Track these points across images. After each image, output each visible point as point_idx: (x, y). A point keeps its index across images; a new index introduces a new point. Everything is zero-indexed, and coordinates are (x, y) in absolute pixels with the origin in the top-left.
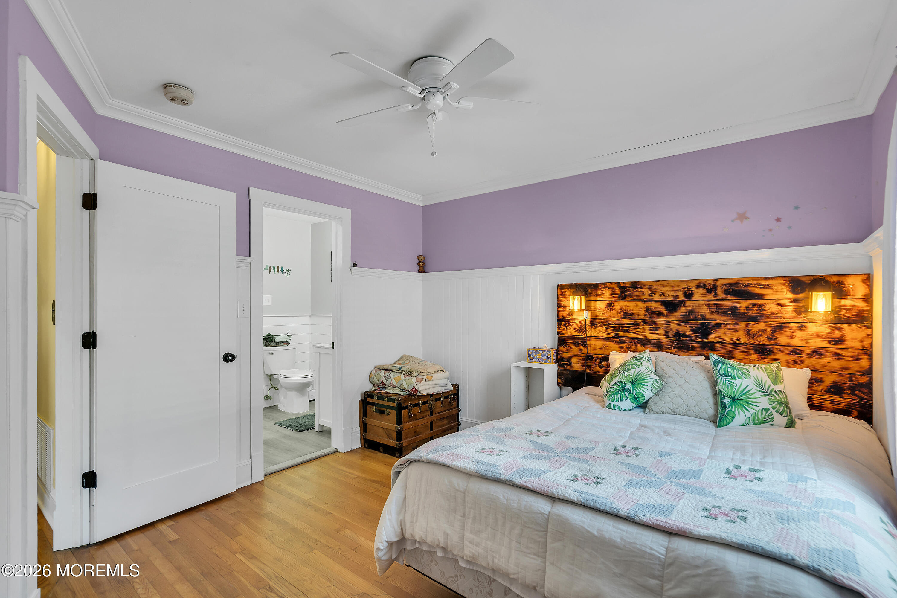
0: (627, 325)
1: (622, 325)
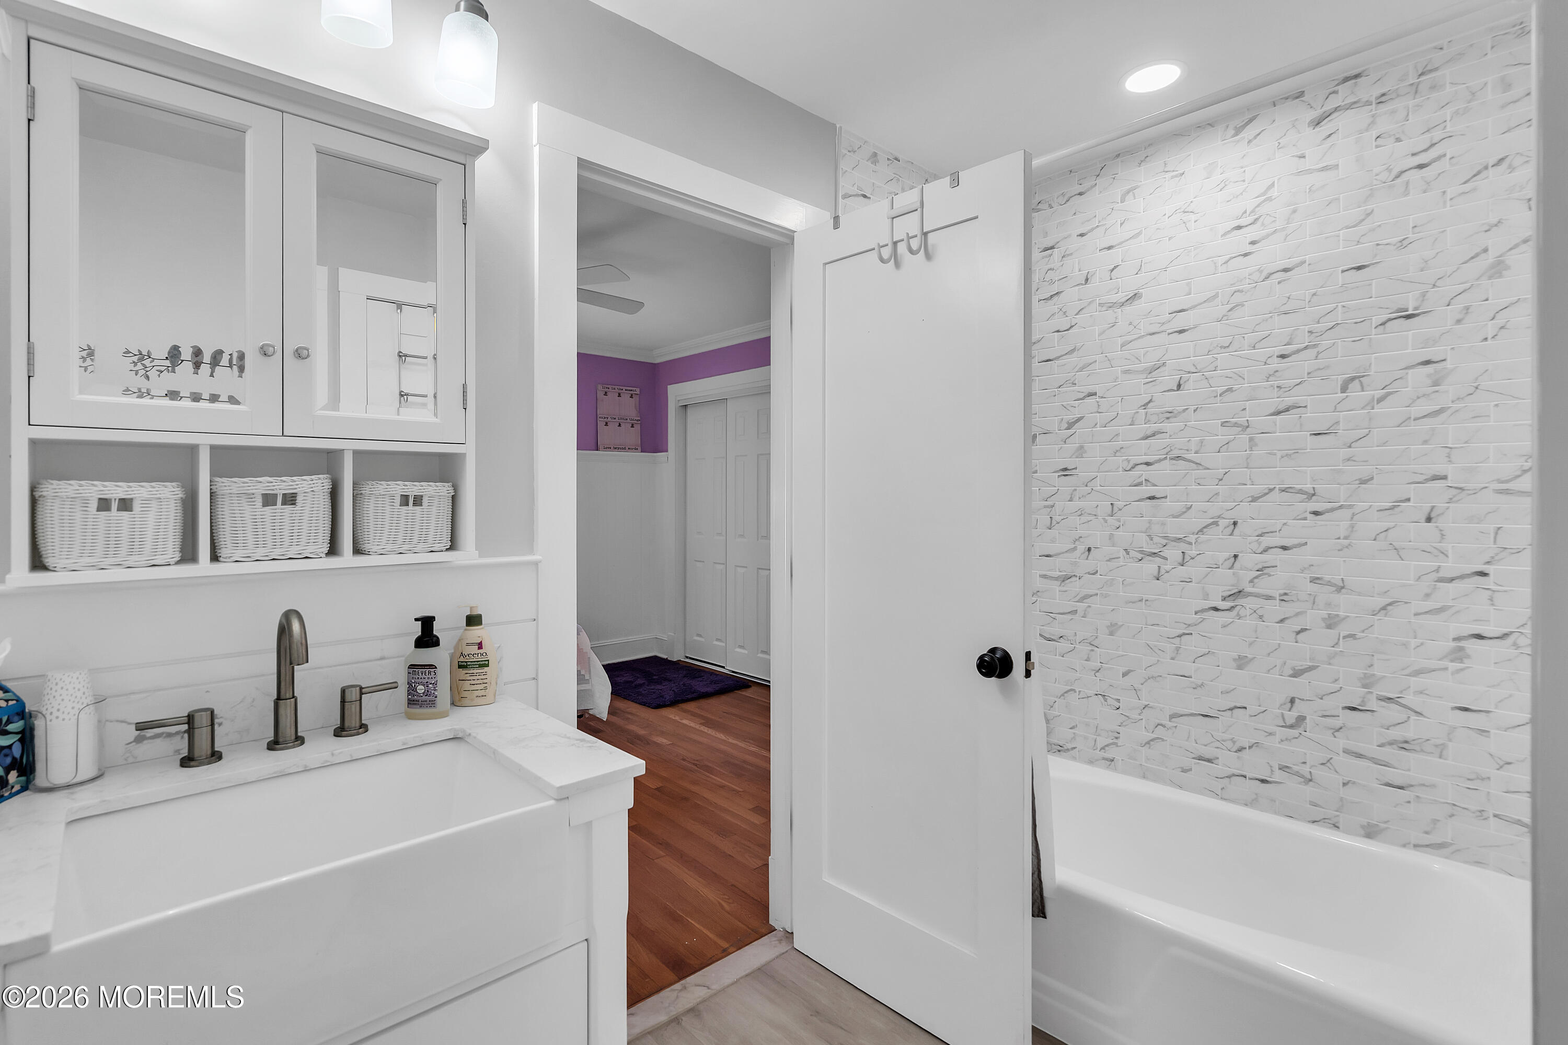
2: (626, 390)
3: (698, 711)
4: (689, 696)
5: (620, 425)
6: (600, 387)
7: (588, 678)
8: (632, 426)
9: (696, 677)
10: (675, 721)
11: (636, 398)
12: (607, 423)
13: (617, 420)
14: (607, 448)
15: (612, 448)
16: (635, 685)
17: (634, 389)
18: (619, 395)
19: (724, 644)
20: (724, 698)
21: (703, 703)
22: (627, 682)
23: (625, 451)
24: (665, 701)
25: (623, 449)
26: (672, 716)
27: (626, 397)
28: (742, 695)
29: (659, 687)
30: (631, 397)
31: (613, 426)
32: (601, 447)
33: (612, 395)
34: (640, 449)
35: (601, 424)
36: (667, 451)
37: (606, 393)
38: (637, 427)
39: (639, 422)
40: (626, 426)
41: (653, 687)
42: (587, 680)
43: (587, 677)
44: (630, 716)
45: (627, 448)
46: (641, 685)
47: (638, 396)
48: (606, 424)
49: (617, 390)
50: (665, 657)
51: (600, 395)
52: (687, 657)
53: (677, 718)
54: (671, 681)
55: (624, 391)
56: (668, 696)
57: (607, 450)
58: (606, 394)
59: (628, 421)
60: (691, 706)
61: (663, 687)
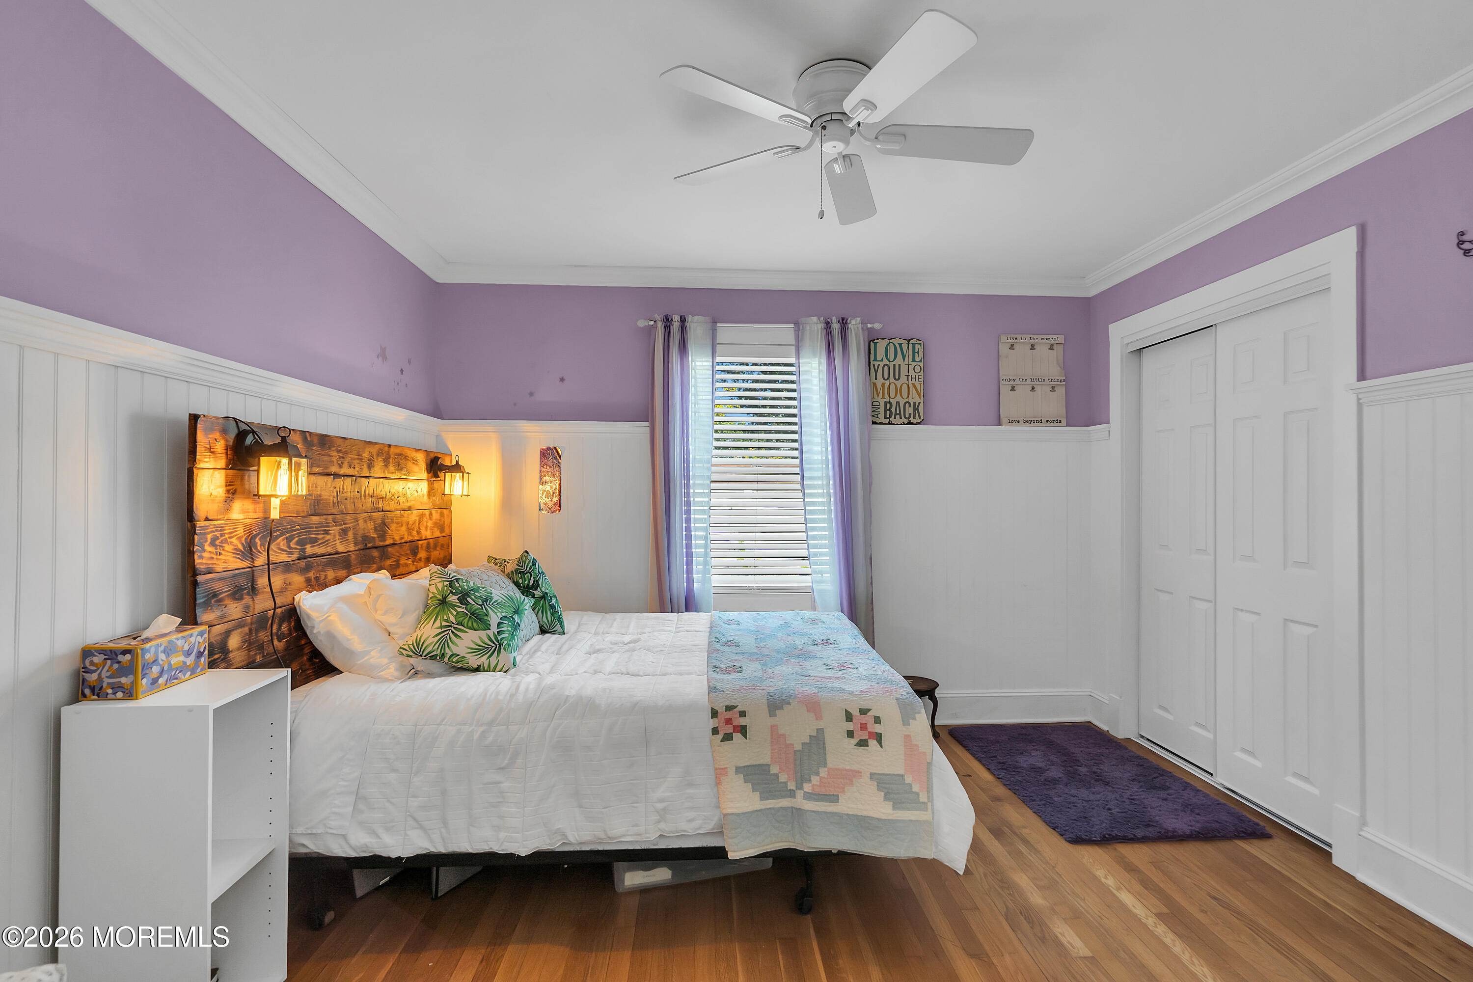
0: (316, 528)
1: (307, 528)
2: (1043, 339)
3: (1154, 875)
4: (1139, 833)
5: (1033, 389)
6: (1004, 339)
7: (926, 800)
8: (1053, 389)
9: (1155, 788)
10: (1105, 889)
11: (1059, 350)
12: (1013, 387)
13: (1029, 382)
14: (1014, 422)
15: (1022, 421)
16: (1045, 780)
17: (1056, 336)
18: (1033, 347)
19: (1210, 736)
20: (1210, 851)
21: (1166, 850)
22: (1035, 769)
23: (1040, 424)
24: (1091, 832)
25: (1037, 422)
26: (1100, 873)
27: (1042, 349)
28: (1247, 852)
29: (1084, 793)
30: (1051, 348)
31: (1023, 390)
32: (1004, 420)
33: (1022, 348)
34: (1064, 421)
35: (1005, 389)
36: (1108, 422)
37: (1012, 345)
38: (1061, 391)
39: (1064, 383)
40: (1043, 390)
41: (1073, 792)
42: (924, 803)
43: (923, 798)
44: (1023, 849)
45: (1044, 421)
46: (1055, 781)
47: (1062, 346)
48: (1013, 389)
49: (1028, 340)
50: (1105, 728)
51: (1004, 349)
52: (1142, 737)
53: (1110, 882)
54: (1107, 784)
55: (1040, 340)
56: (1100, 823)
57: (1014, 424)
58: (1012, 347)
59: (1047, 382)
60: (1137, 853)
61: (1092, 797)
